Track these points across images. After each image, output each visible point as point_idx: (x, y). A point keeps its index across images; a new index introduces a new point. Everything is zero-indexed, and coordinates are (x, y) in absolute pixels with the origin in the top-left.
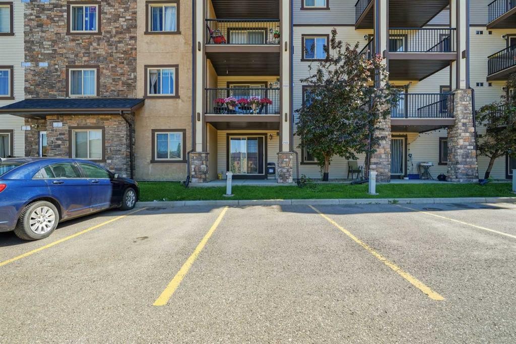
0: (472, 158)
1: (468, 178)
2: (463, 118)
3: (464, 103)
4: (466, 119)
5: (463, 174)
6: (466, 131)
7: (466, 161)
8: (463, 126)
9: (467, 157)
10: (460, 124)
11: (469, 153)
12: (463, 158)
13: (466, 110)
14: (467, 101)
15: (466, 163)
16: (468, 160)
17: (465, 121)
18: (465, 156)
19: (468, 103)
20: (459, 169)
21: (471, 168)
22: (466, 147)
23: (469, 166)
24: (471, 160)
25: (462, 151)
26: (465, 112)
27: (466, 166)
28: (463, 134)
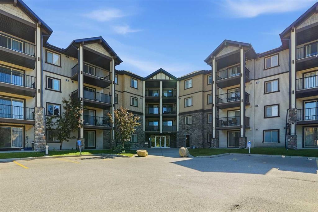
0: (43, 140)
1: (41, 149)
2: (38, 121)
3: (38, 114)
4: (40, 121)
5: (39, 147)
6: (40, 127)
7: (40, 141)
8: (38, 125)
9: (41, 139)
10: (36, 124)
11: (42, 138)
12: (38, 140)
13: (40, 117)
14: (40, 113)
15: (40, 142)
16: (41, 141)
17: (39, 122)
18: (39, 139)
19: (41, 114)
20: (36, 145)
21: (43, 144)
22: (40, 135)
23: (42, 144)
24: (43, 141)
25: (38, 136)
26: (39, 118)
27: (40, 144)
28: (38, 129)
